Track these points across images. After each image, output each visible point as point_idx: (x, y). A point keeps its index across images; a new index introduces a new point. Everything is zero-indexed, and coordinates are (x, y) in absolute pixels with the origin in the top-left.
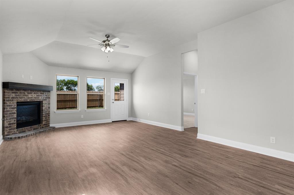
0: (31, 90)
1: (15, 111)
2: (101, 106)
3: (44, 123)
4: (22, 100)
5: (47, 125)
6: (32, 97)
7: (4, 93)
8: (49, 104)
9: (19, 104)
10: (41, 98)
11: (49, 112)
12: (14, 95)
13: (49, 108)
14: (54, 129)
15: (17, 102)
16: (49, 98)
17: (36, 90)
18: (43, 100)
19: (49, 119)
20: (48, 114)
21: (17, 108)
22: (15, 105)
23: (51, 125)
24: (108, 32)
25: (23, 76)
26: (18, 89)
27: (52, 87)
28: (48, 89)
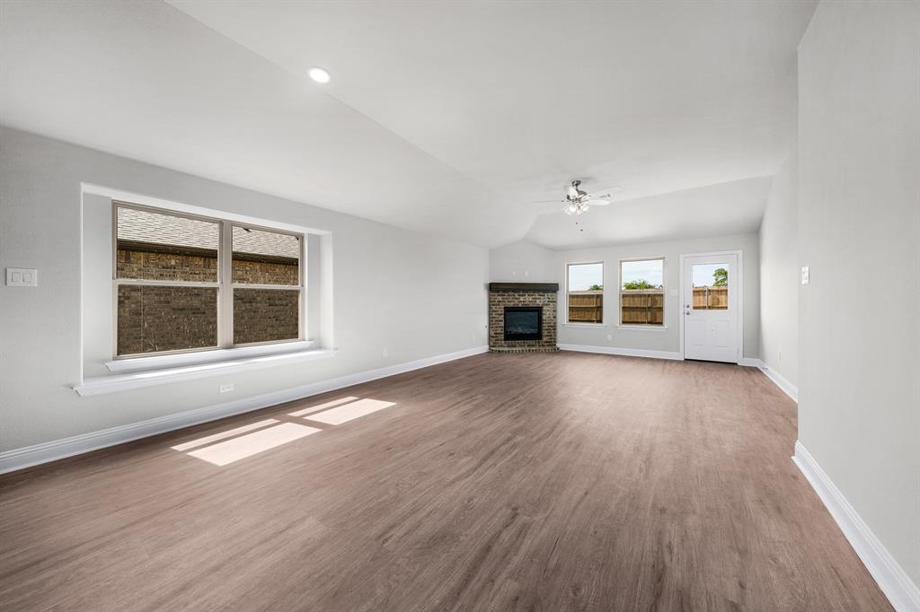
0: (523, 291)
1: (502, 318)
3: (545, 339)
4: (511, 305)
5: (552, 343)
6: (527, 300)
7: (490, 295)
8: (555, 311)
9: (507, 310)
10: (539, 302)
11: (555, 323)
12: (500, 298)
13: (555, 317)
14: (558, 352)
15: (505, 308)
16: (555, 302)
17: (530, 290)
18: (544, 305)
19: (555, 335)
21: (505, 315)
22: (501, 311)
23: (558, 345)
25: (514, 273)
26: (505, 291)
27: (557, 285)
28: (552, 288)
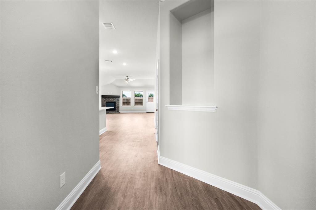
0: (111, 97)
1: (105, 105)
2: (142, 105)
3: (116, 110)
4: (108, 101)
5: (118, 111)
6: (112, 100)
7: (102, 99)
8: (119, 103)
10: (115, 101)
12: (105, 99)
13: (119, 104)
14: (120, 113)
16: (119, 100)
17: (112, 97)
19: (119, 109)
20: (119, 107)
22: (105, 103)
23: (120, 112)
24: (127, 75)
25: (108, 93)
26: (106, 97)
27: (120, 96)
28: (118, 97)
